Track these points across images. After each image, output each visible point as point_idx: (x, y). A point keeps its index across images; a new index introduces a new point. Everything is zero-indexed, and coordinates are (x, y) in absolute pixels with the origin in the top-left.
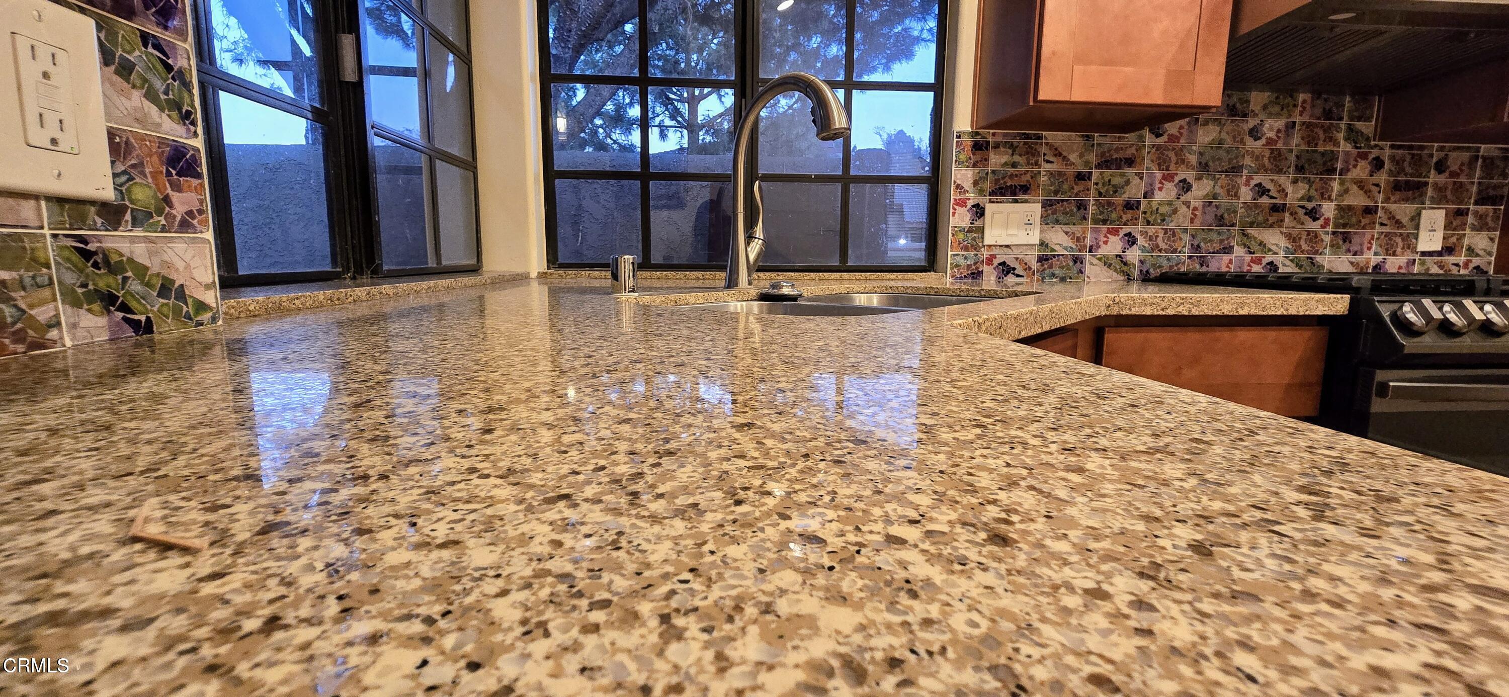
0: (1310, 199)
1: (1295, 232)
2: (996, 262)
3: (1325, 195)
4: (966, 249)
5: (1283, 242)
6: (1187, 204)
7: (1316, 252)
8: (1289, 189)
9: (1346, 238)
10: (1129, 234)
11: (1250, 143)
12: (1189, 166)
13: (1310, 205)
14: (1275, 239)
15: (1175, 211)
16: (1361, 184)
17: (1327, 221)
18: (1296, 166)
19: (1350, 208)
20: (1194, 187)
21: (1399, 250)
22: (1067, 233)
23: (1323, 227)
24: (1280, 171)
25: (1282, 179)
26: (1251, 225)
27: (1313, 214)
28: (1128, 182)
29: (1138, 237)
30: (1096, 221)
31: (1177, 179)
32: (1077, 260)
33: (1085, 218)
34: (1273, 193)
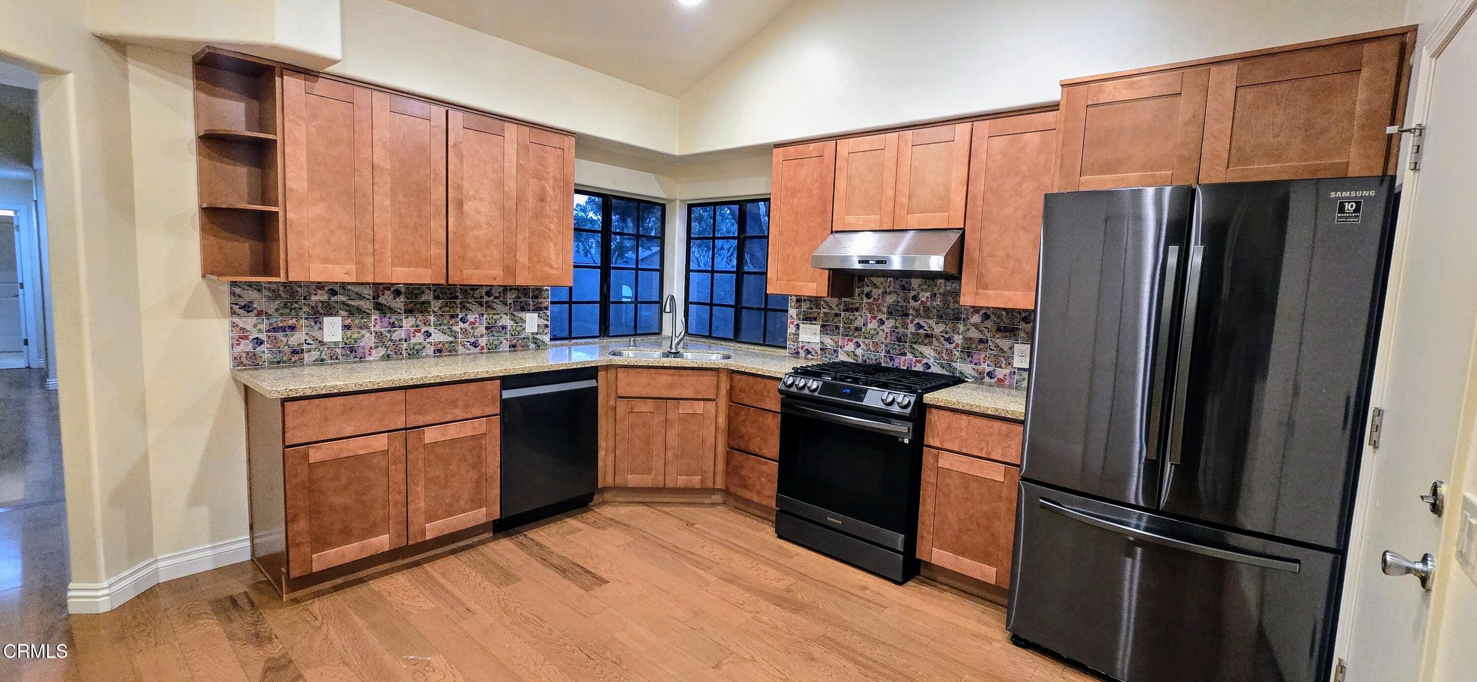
0: (946, 333)
1: (939, 349)
2: (805, 349)
3: (955, 331)
4: (794, 342)
5: (933, 353)
6: (883, 330)
7: (952, 361)
8: (935, 327)
9: (969, 355)
10: (857, 342)
11: (912, 303)
12: (883, 313)
13: (947, 336)
14: (928, 351)
15: (877, 333)
16: (976, 326)
17: (957, 345)
18: (938, 315)
19: (970, 339)
20: (886, 323)
21: (1003, 365)
22: (831, 339)
23: (955, 348)
24: (929, 318)
25: (930, 322)
26: (915, 343)
27: (949, 340)
28: (856, 319)
29: (861, 343)
30: (843, 335)
31: (878, 318)
32: (835, 351)
33: (839, 333)
34: (926, 328)
